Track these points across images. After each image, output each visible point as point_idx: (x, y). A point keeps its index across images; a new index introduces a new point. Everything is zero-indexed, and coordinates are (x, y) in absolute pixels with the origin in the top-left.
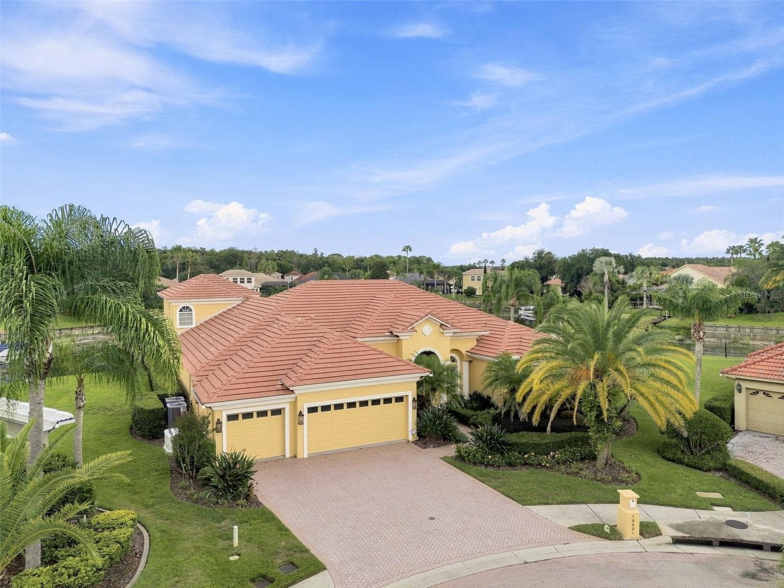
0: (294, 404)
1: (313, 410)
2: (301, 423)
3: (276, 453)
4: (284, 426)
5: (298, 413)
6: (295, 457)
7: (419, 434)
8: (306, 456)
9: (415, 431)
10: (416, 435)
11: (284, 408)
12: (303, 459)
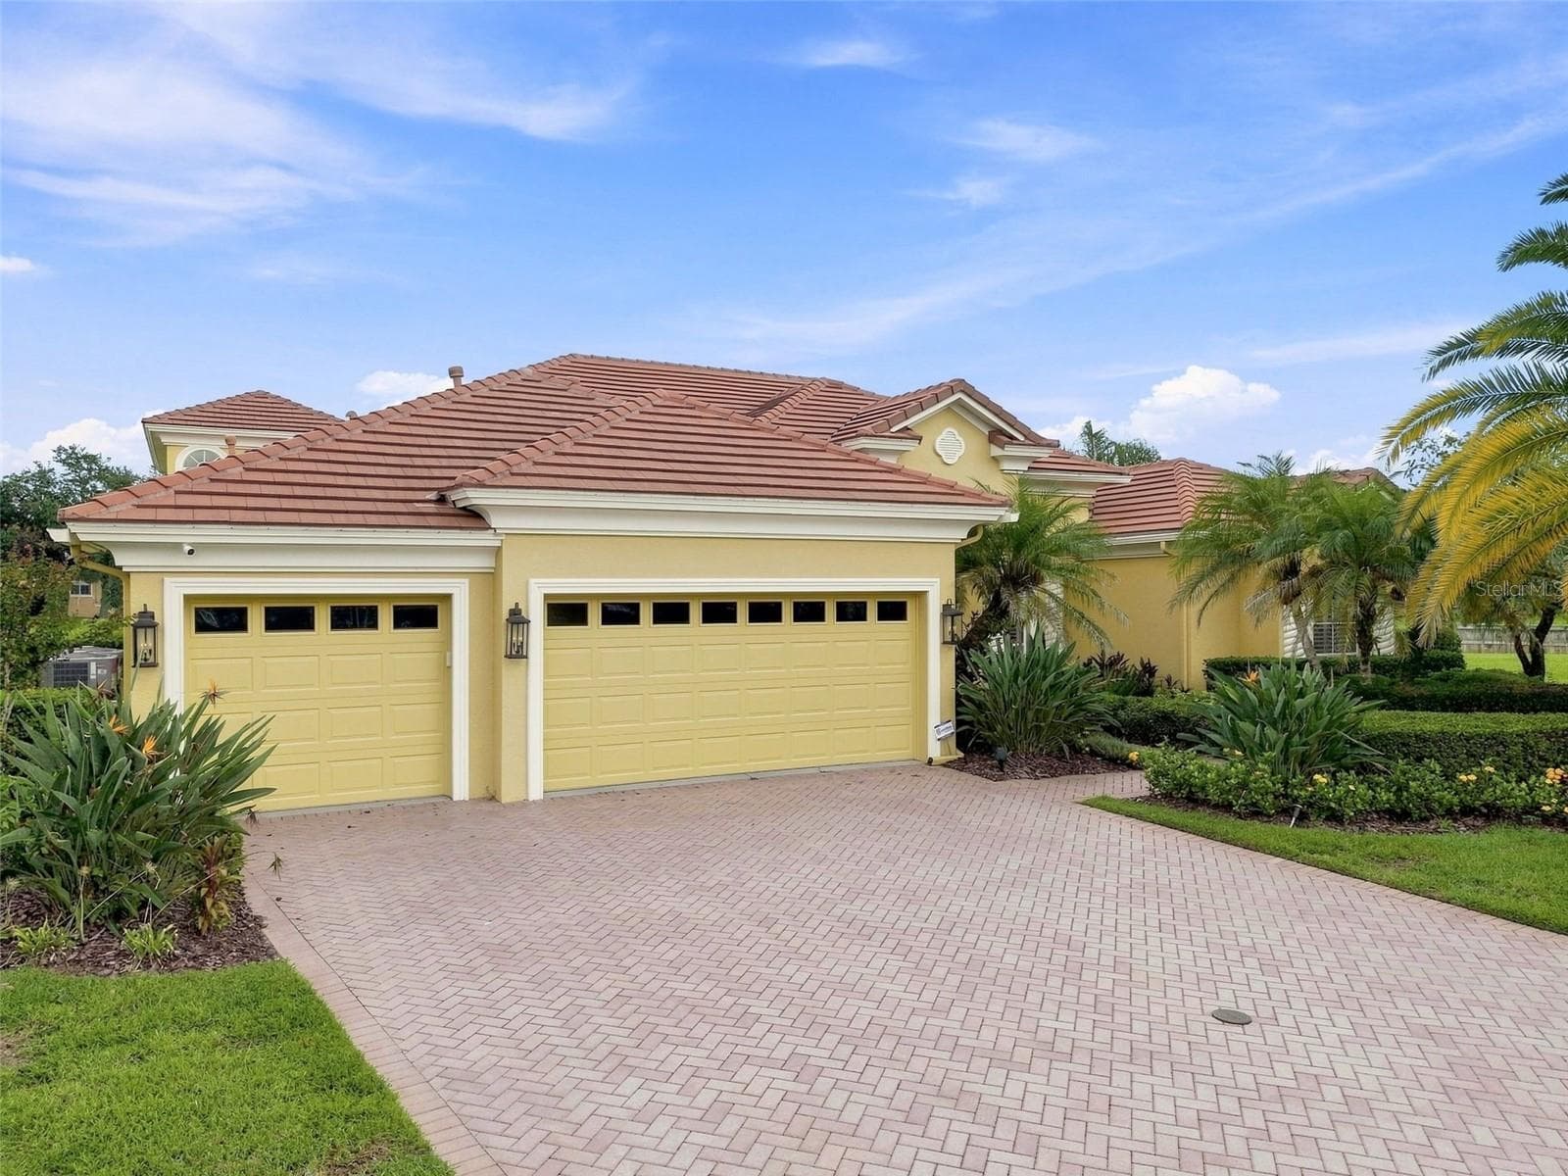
0: (489, 581)
1: (566, 612)
2: (518, 653)
3: (414, 784)
4: (447, 670)
5: (505, 615)
6: (493, 798)
7: (962, 741)
8: (536, 793)
9: (950, 729)
10: (953, 742)
11: (447, 598)
12: (525, 804)
